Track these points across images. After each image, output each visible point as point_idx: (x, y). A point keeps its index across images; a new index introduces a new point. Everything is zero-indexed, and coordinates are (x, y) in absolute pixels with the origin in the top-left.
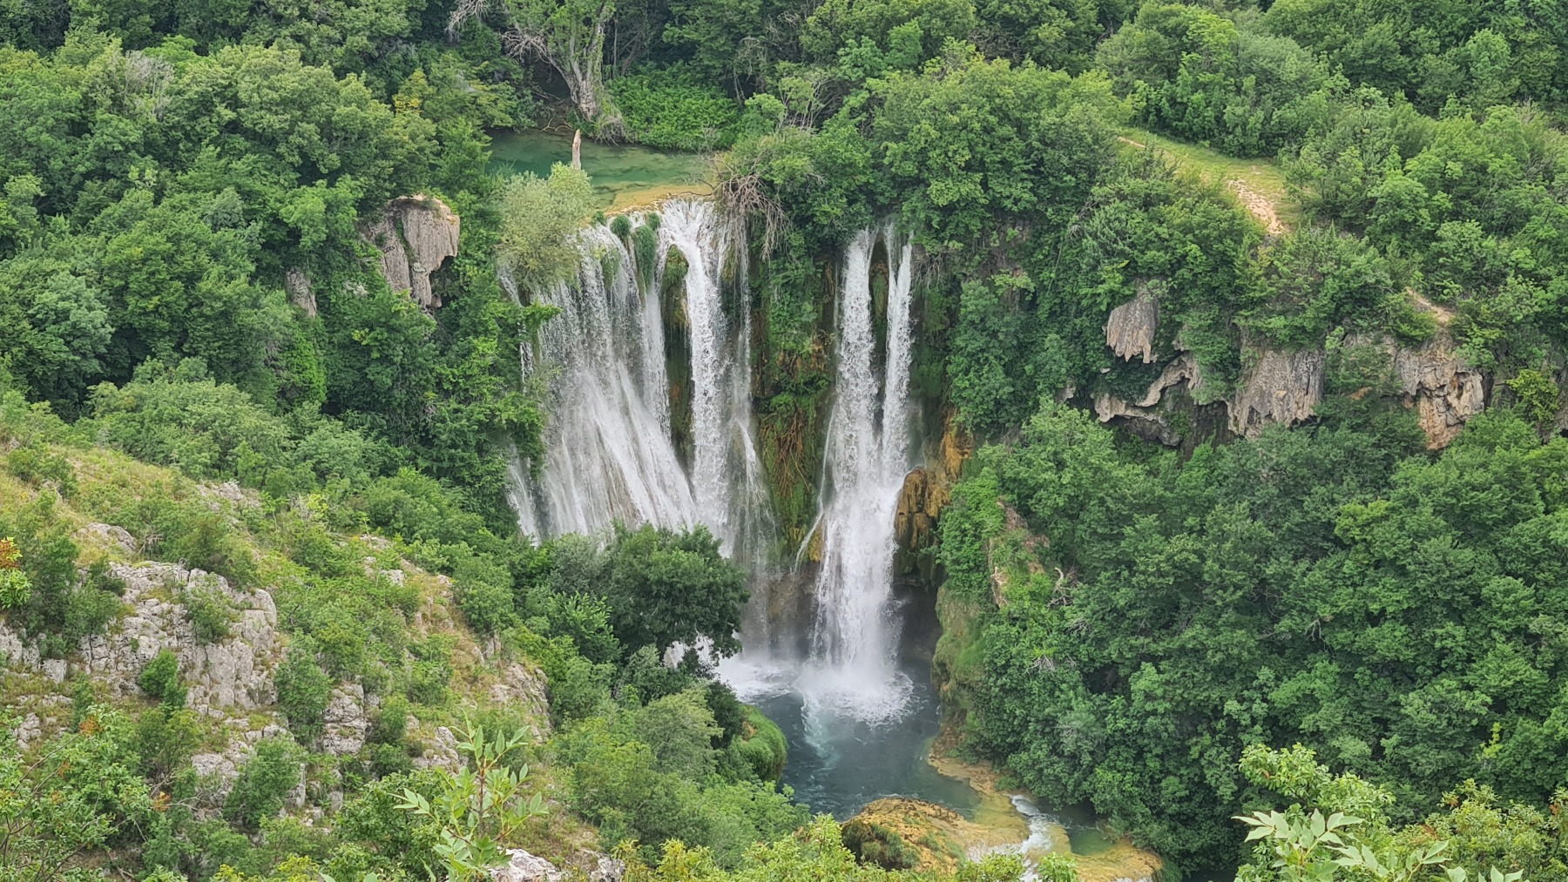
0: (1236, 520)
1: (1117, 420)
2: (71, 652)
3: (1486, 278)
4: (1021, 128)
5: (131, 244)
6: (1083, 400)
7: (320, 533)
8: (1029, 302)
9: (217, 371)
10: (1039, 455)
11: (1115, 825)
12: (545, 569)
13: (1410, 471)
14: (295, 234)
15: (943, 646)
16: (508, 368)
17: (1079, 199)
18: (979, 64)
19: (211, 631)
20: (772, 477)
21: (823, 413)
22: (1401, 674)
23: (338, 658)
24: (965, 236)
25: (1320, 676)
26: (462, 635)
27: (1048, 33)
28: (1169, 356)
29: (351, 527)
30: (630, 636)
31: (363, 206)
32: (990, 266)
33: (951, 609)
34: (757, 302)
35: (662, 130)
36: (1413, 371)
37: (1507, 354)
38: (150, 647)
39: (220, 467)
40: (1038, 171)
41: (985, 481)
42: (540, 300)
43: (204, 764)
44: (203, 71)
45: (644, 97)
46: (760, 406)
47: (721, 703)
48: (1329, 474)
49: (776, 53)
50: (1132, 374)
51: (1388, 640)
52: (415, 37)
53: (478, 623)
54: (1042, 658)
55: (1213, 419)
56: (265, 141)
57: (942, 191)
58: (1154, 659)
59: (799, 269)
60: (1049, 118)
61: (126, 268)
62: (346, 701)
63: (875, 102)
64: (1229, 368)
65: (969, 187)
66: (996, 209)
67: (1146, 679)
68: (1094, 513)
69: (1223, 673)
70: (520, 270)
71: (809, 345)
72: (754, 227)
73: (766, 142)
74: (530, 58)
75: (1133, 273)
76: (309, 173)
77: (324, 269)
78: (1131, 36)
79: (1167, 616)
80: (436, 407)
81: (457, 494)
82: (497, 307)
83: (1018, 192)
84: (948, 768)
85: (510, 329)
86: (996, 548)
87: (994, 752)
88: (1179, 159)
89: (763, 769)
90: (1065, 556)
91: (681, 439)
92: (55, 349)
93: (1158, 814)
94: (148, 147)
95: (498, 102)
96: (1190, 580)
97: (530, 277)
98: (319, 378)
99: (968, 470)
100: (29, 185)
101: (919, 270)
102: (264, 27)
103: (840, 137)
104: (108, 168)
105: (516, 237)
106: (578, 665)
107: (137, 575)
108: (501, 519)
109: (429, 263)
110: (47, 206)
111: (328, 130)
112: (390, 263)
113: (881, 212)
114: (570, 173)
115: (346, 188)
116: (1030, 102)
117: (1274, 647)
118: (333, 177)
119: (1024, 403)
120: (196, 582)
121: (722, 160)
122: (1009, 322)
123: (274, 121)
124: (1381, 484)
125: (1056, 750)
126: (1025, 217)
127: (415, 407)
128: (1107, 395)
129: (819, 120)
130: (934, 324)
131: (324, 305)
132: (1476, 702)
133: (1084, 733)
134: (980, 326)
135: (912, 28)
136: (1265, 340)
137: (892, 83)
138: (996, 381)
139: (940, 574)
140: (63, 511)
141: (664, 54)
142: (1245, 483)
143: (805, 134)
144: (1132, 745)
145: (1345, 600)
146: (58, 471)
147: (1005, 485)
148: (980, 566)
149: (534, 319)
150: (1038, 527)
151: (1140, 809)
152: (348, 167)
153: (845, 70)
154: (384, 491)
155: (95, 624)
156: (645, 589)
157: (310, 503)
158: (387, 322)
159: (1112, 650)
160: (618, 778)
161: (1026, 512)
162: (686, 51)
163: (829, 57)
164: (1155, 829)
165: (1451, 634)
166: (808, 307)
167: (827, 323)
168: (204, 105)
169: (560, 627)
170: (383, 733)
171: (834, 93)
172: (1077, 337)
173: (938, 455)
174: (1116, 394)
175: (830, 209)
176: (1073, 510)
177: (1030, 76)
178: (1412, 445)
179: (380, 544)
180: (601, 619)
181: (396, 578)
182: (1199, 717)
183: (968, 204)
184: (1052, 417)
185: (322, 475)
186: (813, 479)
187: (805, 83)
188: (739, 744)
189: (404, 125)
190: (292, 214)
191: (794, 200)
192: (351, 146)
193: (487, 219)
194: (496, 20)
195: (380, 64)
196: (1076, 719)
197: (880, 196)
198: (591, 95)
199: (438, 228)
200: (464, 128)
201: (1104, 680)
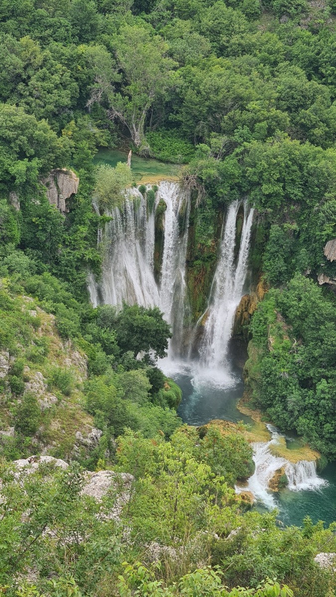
1: (326, 284)
4: (301, 168)
6: (314, 276)
7: (6, 293)
8: (297, 235)
10: (292, 294)
11: (304, 440)
12: (96, 317)
14: (14, 178)
15: (248, 364)
16: (92, 240)
17: (320, 197)
18: (288, 142)
20: (190, 292)
21: (213, 270)
24: (274, 207)
26: (56, 338)
27: (318, 132)
29: (19, 293)
30: (124, 346)
31: (42, 170)
32: (283, 219)
33: (253, 350)
34: (192, 224)
35: (164, 154)
40: (305, 185)
41: (272, 301)
42: (107, 214)
45: (159, 139)
46: (189, 264)
47: (157, 376)
49: (212, 128)
50: (333, 267)
52: (73, 108)
53: (63, 335)
54: (284, 372)
56: (7, 141)
57: (267, 189)
58: (327, 378)
59: (209, 213)
60: (312, 164)
63: (246, 151)
65: (278, 188)
66: (287, 197)
67: (322, 385)
68: (310, 319)
70: (101, 202)
71: (210, 242)
72: (193, 195)
73: (201, 162)
74: (117, 120)
76: (22, 155)
77: (24, 193)
80: (62, 250)
81: (66, 285)
82: (90, 215)
83: (296, 192)
84: (244, 410)
85: (94, 224)
86: (272, 328)
87: (263, 407)
89: (171, 403)
90: (298, 335)
91: (157, 274)
93: (322, 437)
95: (102, 136)
97: (104, 205)
98: (18, 235)
99: (266, 297)
101: (256, 218)
102: (15, 98)
103: (230, 164)
105: (101, 189)
106: (101, 355)
109: (66, 195)
111: (31, 139)
112: (50, 193)
113: (243, 194)
114: (125, 167)
115: (35, 163)
116: (305, 158)
118: (30, 158)
119: (290, 274)
121: (185, 168)
122: (290, 241)
123: (10, 134)
125: (285, 408)
126: (299, 202)
127: (53, 250)
128: (323, 274)
129: (224, 156)
130: (259, 239)
131: (23, 207)
133: (296, 403)
134: (277, 242)
135: (264, 124)
137: (254, 145)
138: (281, 264)
139: (251, 336)
141: (170, 125)
143: (217, 161)
147: (278, 304)
148: (265, 335)
149: (104, 221)
150: (289, 322)
151: (315, 434)
152: (37, 155)
153: (236, 138)
154: (34, 280)
156: (131, 329)
157: (3, 281)
158: (46, 216)
159: (311, 373)
161: (285, 316)
162: (178, 124)
163: (231, 132)
164: (319, 443)
166: (211, 228)
167: (218, 235)
169: (97, 339)
171: (230, 147)
172: (313, 250)
173: (256, 290)
174: (326, 274)
175: (223, 191)
176: (303, 317)
177: (307, 148)
179: (30, 300)
180: (113, 338)
181: (33, 314)
183: (277, 195)
184: (299, 281)
185: (11, 271)
186: (207, 294)
187: (219, 141)
188: (163, 392)
189: (63, 142)
190: (13, 170)
191: (210, 186)
192: (39, 146)
193: (90, 180)
194: (106, 105)
195: (57, 117)
196: (294, 397)
197: (242, 188)
198: (139, 137)
199: (71, 181)
200: (85, 144)
201: (306, 383)
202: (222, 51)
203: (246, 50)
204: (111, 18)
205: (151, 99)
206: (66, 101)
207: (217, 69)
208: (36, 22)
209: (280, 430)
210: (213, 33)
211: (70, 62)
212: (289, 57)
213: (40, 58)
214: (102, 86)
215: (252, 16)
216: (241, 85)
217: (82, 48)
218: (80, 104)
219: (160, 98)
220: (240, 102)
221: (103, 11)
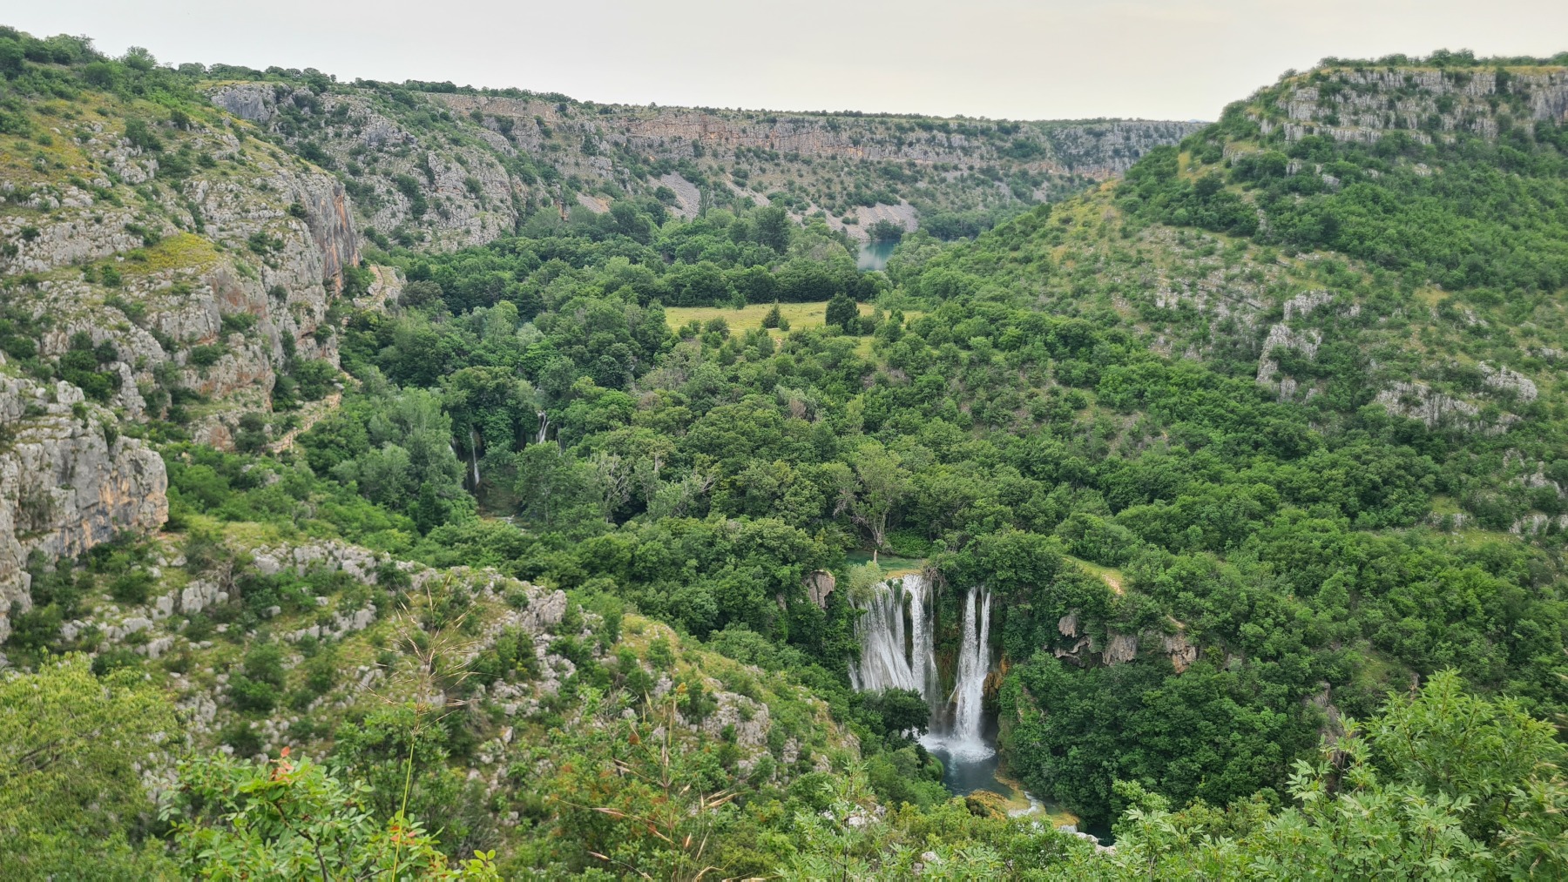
0: (1106, 695)
1: (1062, 658)
2: (699, 722)
3: (1196, 612)
4: (1029, 554)
5: (725, 584)
6: (1051, 650)
7: (784, 684)
8: (1031, 614)
9: (752, 627)
10: (1035, 669)
11: (1062, 805)
12: (861, 701)
13: (1169, 680)
14: (780, 582)
15: (1000, 735)
16: (850, 630)
17: (1049, 578)
18: (1014, 531)
19: (746, 717)
20: (941, 671)
21: (958, 651)
22: (1168, 755)
23: (789, 729)
24: (1009, 591)
25: (1137, 754)
26: (832, 723)
27: (1039, 521)
28: (1081, 635)
29: (795, 683)
30: (890, 726)
31: (803, 573)
32: (1018, 601)
33: (1004, 723)
34: (936, 610)
35: (905, 550)
36: (1170, 645)
37: (1204, 640)
38: (725, 722)
39: (751, 661)
40: (1035, 569)
41: (1015, 677)
42: (862, 607)
43: (742, 764)
44: (752, 527)
45: (899, 539)
46: (937, 647)
47: (920, 751)
48: (1140, 680)
49: (944, 525)
50: (1068, 641)
51: (1162, 742)
52: (822, 517)
53: (837, 719)
54: (1036, 742)
55: (1097, 658)
56: (771, 550)
57: (1001, 575)
58: (1077, 744)
59: (951, 600)
60: (1039, 550)
61: (723, 591)
62: (791, 745)
63: (978, 543)
64: (1103, 641)
65: (1010, 574)
66: (1020, 581)
67: (1074, 751)
68: (1054, 690)
69: (1102, 751)
70: (855, 597)
71: (954, 626)
72: (935, 585)
73: (940, 556)
74: (860, 525)
75: (1068, 605)
76: (785, 561)
77: (789, 594)
78: (1068, 523)
79: (1081, 728)
80: (825, 642)
81: (831, 673)
82: (847, 609)
83: (1028, 576)
84: (1001, 780)
85: (851, 617)
86: (1019, 701)
87: (1019, 776)
88: (1085, 567)
89: (935, 777)
90: (1044, 705)
91: (908, 657)
92: (699, 618)
93: (1078, 802)
94: (733, 551)
95: (849, 539)
96: (1089, 716)
97: (858, 599)
98: (786, 631)
99: (1009, 673)
100: (694, 562)
101: (993, 601)
102: (773, 512)
103: (966, 554)
104: (720, 558)
105: (854, 585)
106: (871, 736)
107: (722, 696)
108: (846, 683)
109: (824, 594)
110: (699, 570)
111: (792, 547)
112: (811, 592)
113: (980, 581)
114: (873, 564)
115: (797, 567)
116: (1032, 545)
117: (1120, 742)
118: (793, 563)
119: (1030, 650)
120: (742, 699)
121: (925, 561)
122: (1026, 620)
123: (775, 544)
124: (1159, 685)
125: (1040, 775)
126: (1030, 584)
127: (818, 642)
128: (1059, 648)
129: (958, 549)
130: (998, 620)
131: (788, 603)
132: (1196, 767)
133: (1051, 770)
134: (1014, 622)
135: (991, 518)
136: (1116, 631)
137: (984, 537)
138: (1020, 641)
139: (999, 710)
140: (699, 673)
141: (907, 525)
142: (1109, 682)
143: (953, 553)
144: (1069, 776)
145: (1146, 727)
146: (698, 659)
147: (1022, 678)
148: (1013, 707)
149: (861, 613)
150: (1034, 694)
151: (1072, 800)
152: (798, 560)
153: (968, 532)
154: (806, 671)
155: (707, 713)
156: (895, 709)
157: (781, 674)
158: (809, 613)
159: (1061, 740)
160: (884, 777)
161: (1030, 689)
162: (914, 524)
163: (963, 528)
164: (1077, 807)
165: (1186, 741)
166: (954, 613)
167: (960, 619)
168: (752, 537)
169: (865, 722)
170: (803, 756)
171: (964, 540)
172: (1048, 627)
173: (999, 667)
174: (1063, 648)
175: (962, 579)
176: (1047, 689)
177: (1032, 536)
178: (1170, 671)
179: (804, 689)
180: (880, 719)
181: (809, 702)
182: (1093, 767)
183: (1010, 579)
184: (1039, 656)
185: (786, 665)
186: (955, 673)
187: (954, 536)
188: (927, 767)
189: (818, 546)
190: (779, 574)
191: (950, 576)
192: (800, 552)
193: (844, 579)
194: (849, 512)
195: (810, 525)
196: (1048, 764)
197: (979, 575)
198: (880, 538)
199: (828, 581)
200: (838, 547)
201: (1058, 751)
202: (944, 459)
203: (965, 456)
204: (846, 439)
205: (889, 503)
206: (817, 512)
207: (943, 475)
208: (785, 448)
209: (1037, 796)
210: (935, 444)
211: (817, 478)
212: (1004, 459)
213: (791, 476)
214: (846, 496)
215: (966, 427)
216: (966, 486)
217: (826, 466)
218: (827, 513)
219: (896, 502)
220: (968, 501)
221: (839, 434)
